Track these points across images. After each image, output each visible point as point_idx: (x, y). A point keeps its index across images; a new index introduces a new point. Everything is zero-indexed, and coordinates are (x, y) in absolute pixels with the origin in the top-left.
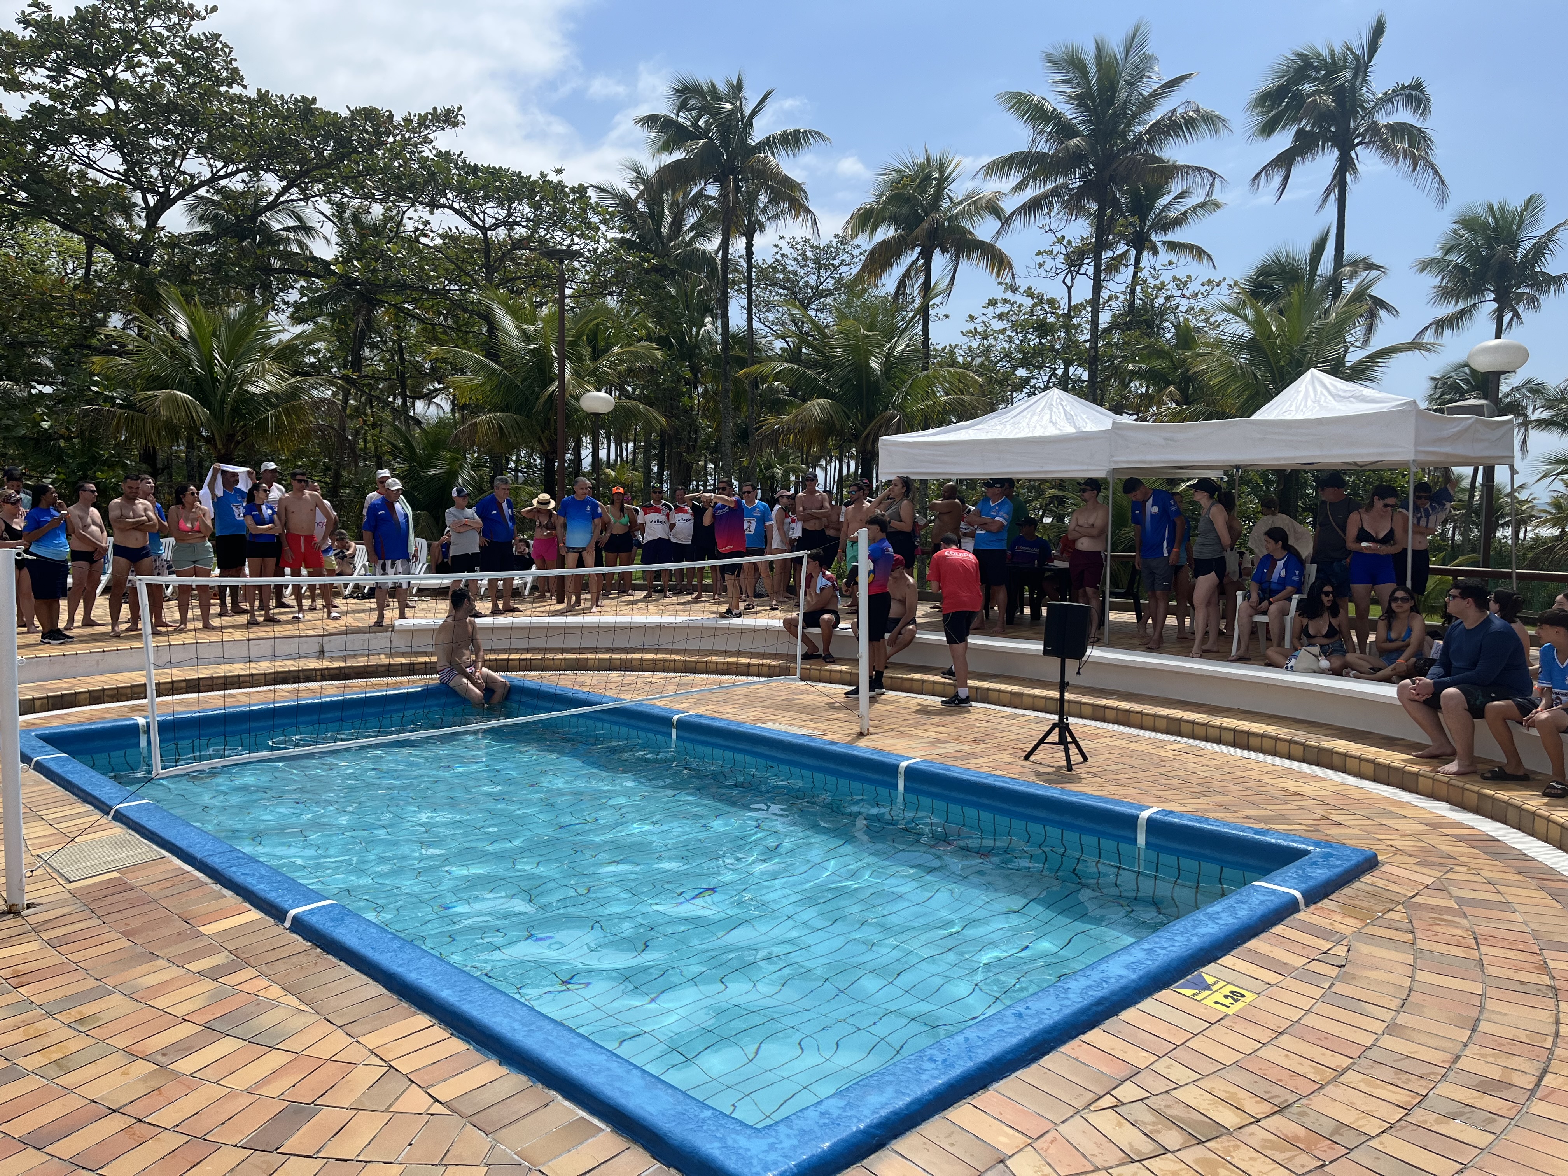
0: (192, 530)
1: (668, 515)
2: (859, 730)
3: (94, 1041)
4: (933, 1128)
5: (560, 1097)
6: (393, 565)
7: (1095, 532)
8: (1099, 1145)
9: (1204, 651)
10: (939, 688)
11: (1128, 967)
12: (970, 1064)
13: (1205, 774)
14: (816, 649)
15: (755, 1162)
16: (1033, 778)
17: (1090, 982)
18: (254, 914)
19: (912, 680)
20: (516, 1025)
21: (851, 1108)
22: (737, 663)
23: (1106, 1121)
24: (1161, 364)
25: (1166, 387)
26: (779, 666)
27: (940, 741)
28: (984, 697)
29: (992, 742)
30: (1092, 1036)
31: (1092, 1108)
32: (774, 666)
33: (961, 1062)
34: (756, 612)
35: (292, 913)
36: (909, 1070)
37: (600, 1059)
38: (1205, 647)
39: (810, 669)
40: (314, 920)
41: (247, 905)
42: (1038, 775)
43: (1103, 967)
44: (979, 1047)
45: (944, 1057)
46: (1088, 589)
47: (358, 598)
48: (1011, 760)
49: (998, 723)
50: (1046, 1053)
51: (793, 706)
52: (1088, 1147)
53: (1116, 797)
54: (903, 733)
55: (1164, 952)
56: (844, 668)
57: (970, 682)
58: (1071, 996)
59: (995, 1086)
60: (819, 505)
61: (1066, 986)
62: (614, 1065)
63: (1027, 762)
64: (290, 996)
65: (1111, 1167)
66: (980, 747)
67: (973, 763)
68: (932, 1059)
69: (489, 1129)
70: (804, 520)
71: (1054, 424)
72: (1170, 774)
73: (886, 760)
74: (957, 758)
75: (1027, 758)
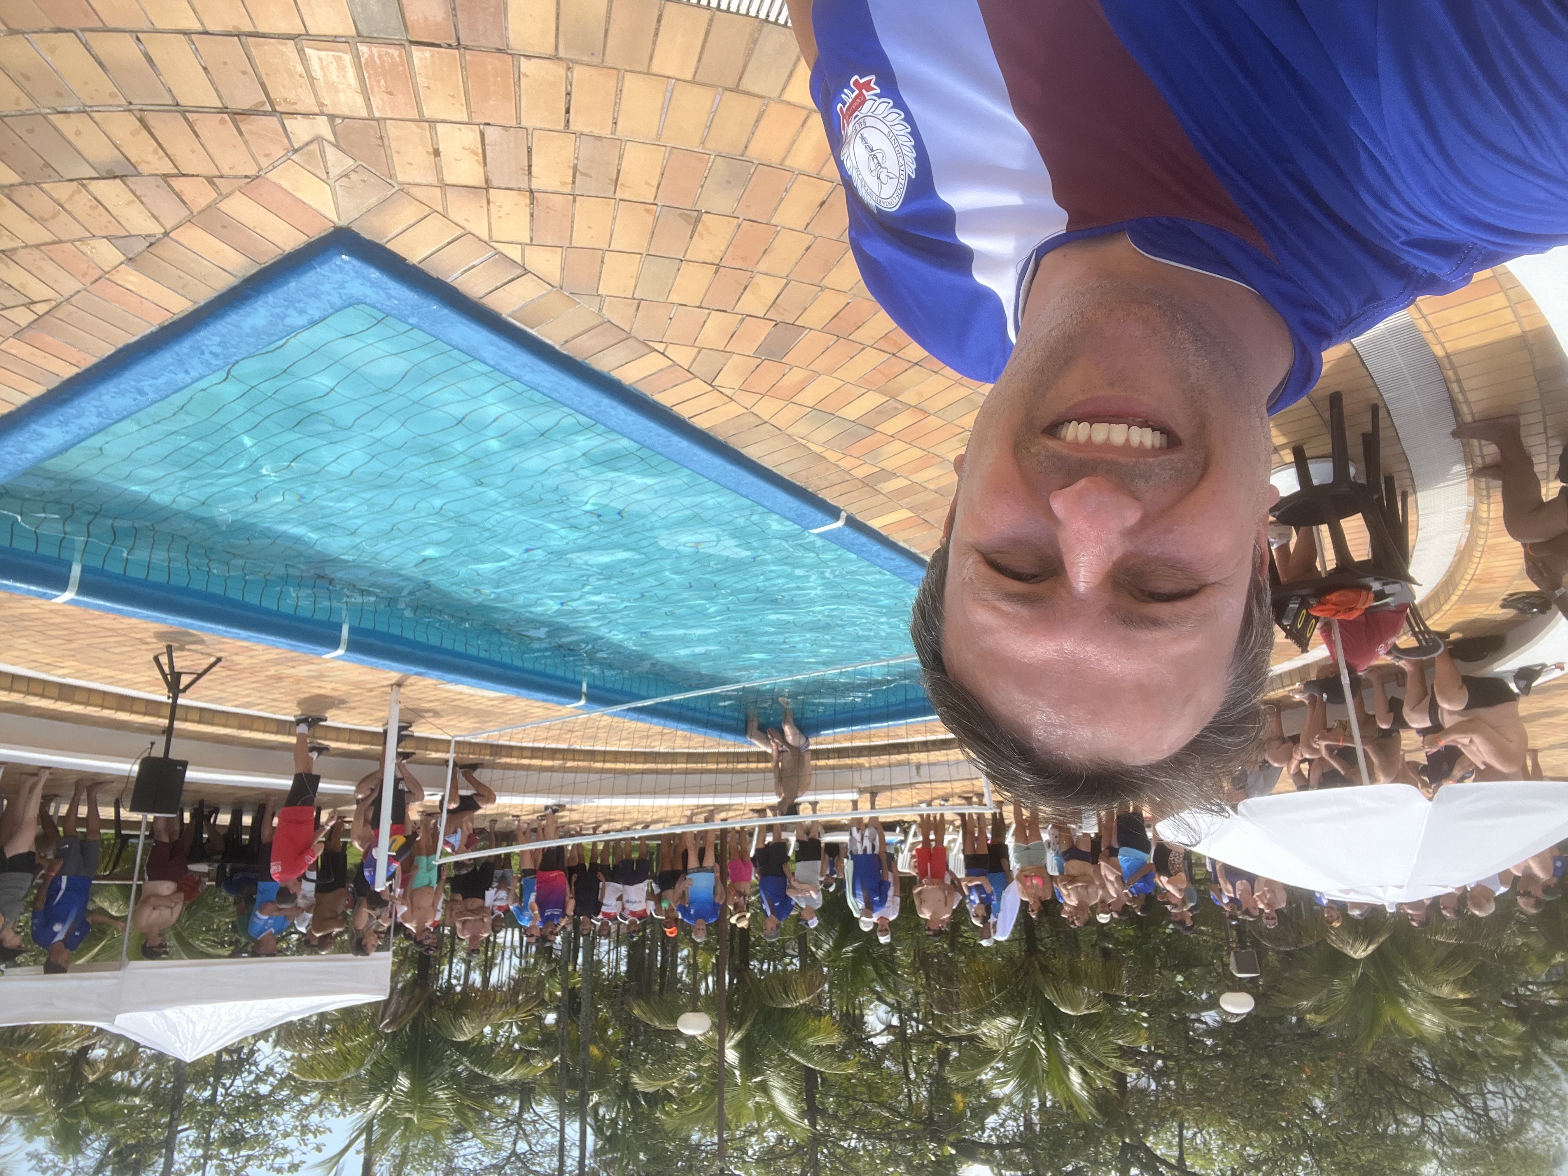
0: (1031, 877)
1: (623, 909)
2: (402, 690)
3: (958, 422)
4: (205, 295)
5: (557, 347)
6: (865, 850)
7: (153, 901)
8: (39, 268)
9: (36, 775)
10: (333, 734)
11: (42, 436)
12: (177, 348)
13: (23, 641)
14: (465, 775)
15: (352, 274)
16: (206, 638)
17: (78, 422)
18: (875, 524)
19: (360, 743)
20: (613, 412)
21: (278, 316)
22: (543, 759)
23: (37, 290)
24: (103, 1106)
25: (98, 1079)
26: (501, 756)
27: (316, 678)
28: (281, 726)
29: (262, 676)
30: (69, 372)
31: (54, 303)
32: (507, 756)
33: (185, 351)
34: (535, 812)
35: (840, 524)
36: (233, 346)
37: (527, 377)
38: (35, 779)
39: (470, 753)
40: (820, 516)
41: (884, 533)
42: (201, 642)
43: (68, 437)
44: (171, 364)
45: (203, 357)
46: (167, 840)
47: (904, 822)
48: (235, 658)
49: (261, 698)
50: (111, 357)
51: (476, 716)
52: (50, 269)
53: (110, 616)
54: (357, 687)
55: (9, 449)
56: (434, 755)
57: (293, 740)
58: (93, 409)
59: (153, 329)
60: (468, 925)
61: (100, 419)
62: (513, 370)
63: (219, 655)
64: (818, 451)
65: (23, 247)
66: (272, 671)
67: (273, 654)
68: (216, 355)
69: (608, 325)
70: (483, 908)
71: (189, 1020)
72: (60, 641)
73: (363, 657)
74: (292, 660)
75: (219, 660)
